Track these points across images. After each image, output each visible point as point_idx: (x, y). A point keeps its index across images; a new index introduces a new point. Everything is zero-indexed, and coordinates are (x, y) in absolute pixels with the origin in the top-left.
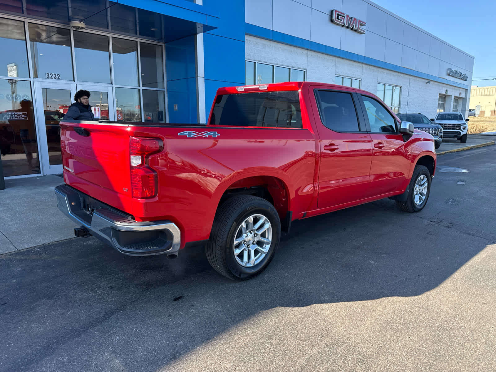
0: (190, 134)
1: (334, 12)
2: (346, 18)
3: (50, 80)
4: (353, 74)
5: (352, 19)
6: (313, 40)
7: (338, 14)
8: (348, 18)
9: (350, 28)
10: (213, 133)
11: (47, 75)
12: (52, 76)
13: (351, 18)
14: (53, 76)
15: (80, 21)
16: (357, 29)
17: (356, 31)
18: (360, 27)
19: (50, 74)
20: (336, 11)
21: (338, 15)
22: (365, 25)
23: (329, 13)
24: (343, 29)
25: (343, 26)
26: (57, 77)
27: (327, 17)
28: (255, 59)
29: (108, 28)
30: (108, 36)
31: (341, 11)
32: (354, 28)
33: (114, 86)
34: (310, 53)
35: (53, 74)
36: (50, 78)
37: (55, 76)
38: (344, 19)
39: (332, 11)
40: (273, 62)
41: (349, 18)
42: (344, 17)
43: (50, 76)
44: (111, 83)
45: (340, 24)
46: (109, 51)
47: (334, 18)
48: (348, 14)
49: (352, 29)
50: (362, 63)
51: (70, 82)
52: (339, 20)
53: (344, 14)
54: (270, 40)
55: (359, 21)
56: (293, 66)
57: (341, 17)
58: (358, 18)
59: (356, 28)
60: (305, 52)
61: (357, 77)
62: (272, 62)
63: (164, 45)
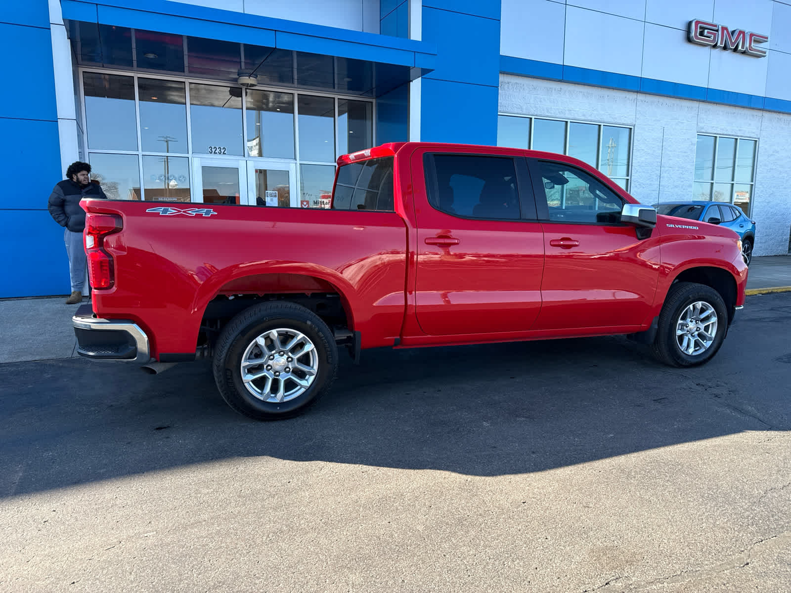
0: (165, 211)
1: (693, 25)
2: (720, 32)
3: (213, 156)
4: (737, 129)
5: (736, 32)
6: (645, 75)
7: (701, 28)
8: (725, 31)
9: (731, 49)
10: (205, 211)
11: (209, 150)
12: (216, 150)
13: (733, 32)
14: (218, 150)
15: (250, 76)
16: (747, 48)
17: (744, 53)
18: (752, 45)
19: (213, 147)
20: (697, 22)
21: (703, 29)
22: (767, 41)
23: (683, 27)
24: (716, 52)
25: (715, 46)
26: (222, 151)
27: (681, 34)
28: (530, 114)
29: (293, 83)
30: (292, 94)
31: (710, 21)
32: (740, 48)
33: (298, 162)
34: (641, 97)
35: (217, 148)
36: (213, 153)
37: (220, 150)
38: (715, 35)
39: (690, 23)
40: (568, 116)
41: (728, 32)
42: (717, 31)
43: (213, 150)
44: (295, 159)
45: (708, 44)
46: (293, 112)
47: (693, 34)
48: (725, 25)
49: (735, 50)
50: (760, 110)
51: (238, 158)
52: (705, 36)
53: (715, 26)
54: (560, 81)
55: (752, 35)
56: (606, 120)
57: (708, 32)
58: (748, 30)
59: (743, 47)
60: (632, 96)
61: (748, 136)
62: (562, 116)
63: (374, 101)
